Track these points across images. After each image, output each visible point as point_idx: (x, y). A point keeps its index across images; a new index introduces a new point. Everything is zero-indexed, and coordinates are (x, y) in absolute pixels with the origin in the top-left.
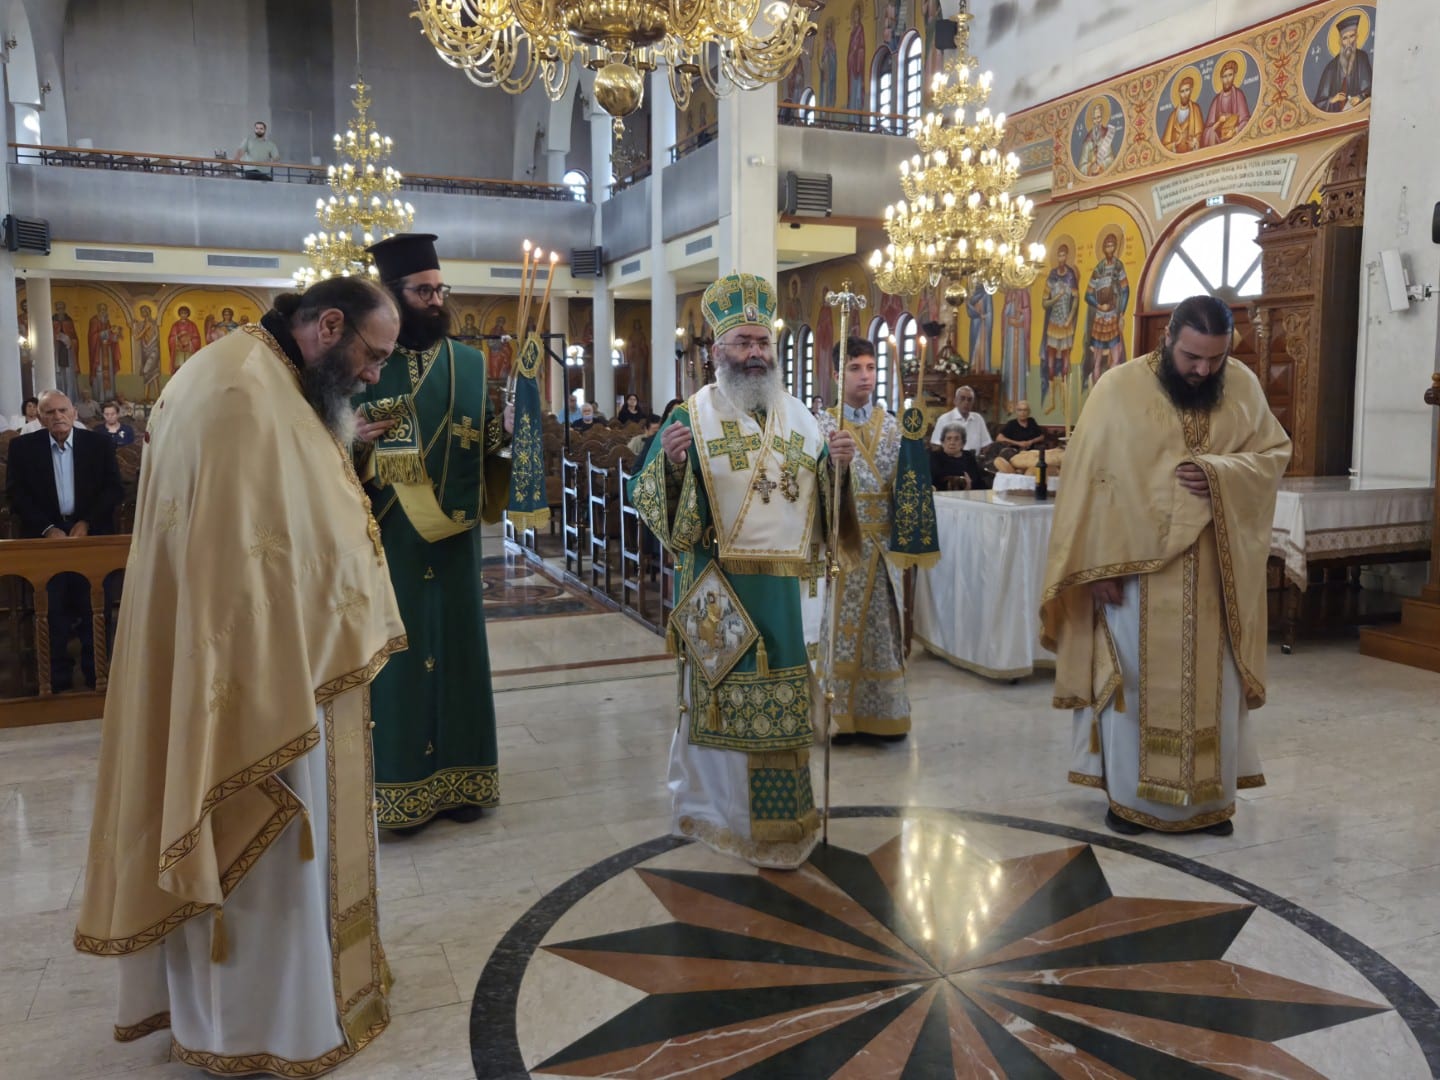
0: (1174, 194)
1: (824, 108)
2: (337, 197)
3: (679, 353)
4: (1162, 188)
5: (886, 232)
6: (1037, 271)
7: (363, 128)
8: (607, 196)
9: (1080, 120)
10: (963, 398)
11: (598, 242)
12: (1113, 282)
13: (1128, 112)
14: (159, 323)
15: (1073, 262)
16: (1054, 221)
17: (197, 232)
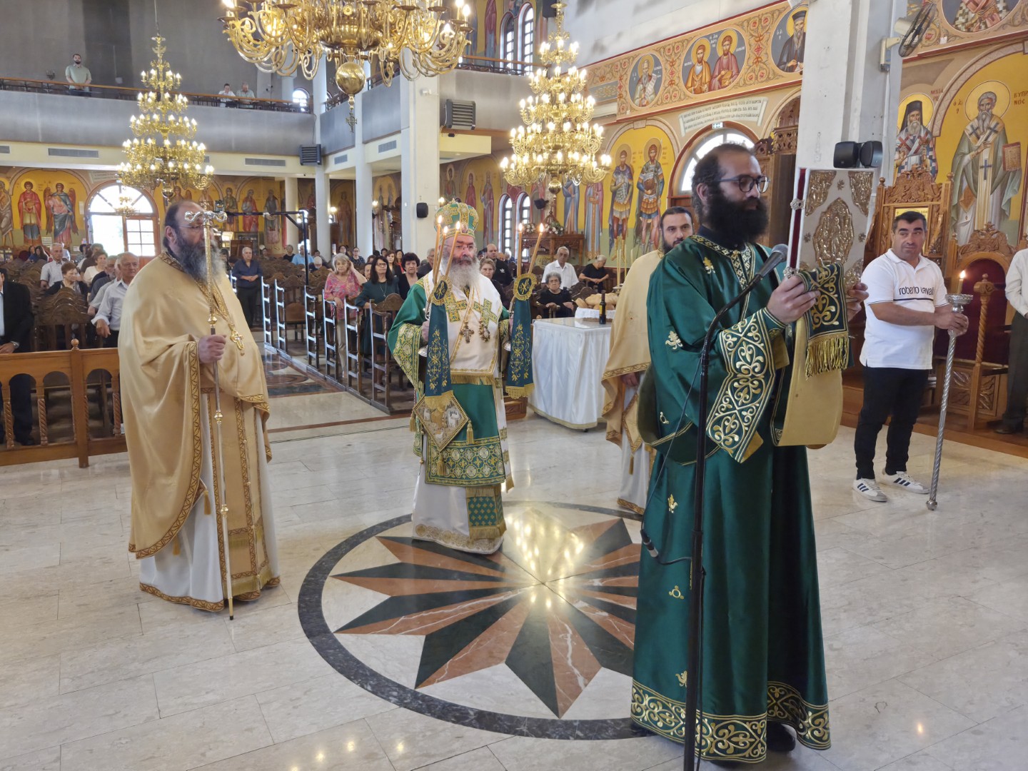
0: (692, 120)
1: (469, 56)
2: (145, 114)
3: (374, 216)
4: (685, 116)
5: (511, 145)
6: (606, 172)
7: (161, 67)
8: (323, 109)
9: (635, 69)
10: (561, 254)
11: (318, 141)
12: (654, 176)
13: (665, 66)
14: (10, 193)
15: (630, 162)
16: (618, 135)
17: (40, 131)
